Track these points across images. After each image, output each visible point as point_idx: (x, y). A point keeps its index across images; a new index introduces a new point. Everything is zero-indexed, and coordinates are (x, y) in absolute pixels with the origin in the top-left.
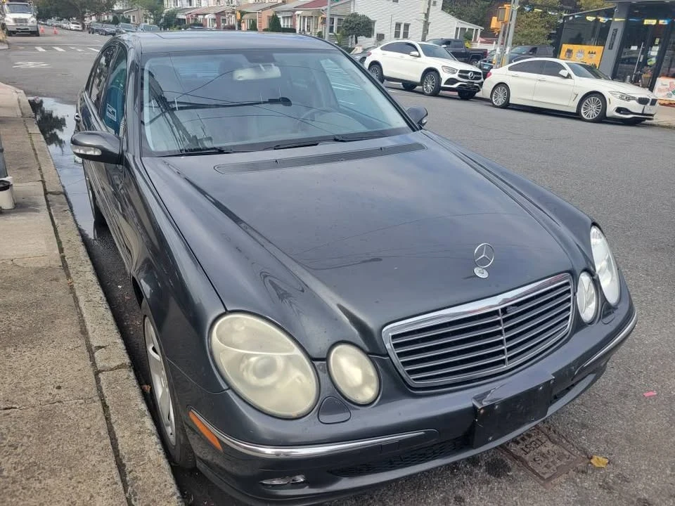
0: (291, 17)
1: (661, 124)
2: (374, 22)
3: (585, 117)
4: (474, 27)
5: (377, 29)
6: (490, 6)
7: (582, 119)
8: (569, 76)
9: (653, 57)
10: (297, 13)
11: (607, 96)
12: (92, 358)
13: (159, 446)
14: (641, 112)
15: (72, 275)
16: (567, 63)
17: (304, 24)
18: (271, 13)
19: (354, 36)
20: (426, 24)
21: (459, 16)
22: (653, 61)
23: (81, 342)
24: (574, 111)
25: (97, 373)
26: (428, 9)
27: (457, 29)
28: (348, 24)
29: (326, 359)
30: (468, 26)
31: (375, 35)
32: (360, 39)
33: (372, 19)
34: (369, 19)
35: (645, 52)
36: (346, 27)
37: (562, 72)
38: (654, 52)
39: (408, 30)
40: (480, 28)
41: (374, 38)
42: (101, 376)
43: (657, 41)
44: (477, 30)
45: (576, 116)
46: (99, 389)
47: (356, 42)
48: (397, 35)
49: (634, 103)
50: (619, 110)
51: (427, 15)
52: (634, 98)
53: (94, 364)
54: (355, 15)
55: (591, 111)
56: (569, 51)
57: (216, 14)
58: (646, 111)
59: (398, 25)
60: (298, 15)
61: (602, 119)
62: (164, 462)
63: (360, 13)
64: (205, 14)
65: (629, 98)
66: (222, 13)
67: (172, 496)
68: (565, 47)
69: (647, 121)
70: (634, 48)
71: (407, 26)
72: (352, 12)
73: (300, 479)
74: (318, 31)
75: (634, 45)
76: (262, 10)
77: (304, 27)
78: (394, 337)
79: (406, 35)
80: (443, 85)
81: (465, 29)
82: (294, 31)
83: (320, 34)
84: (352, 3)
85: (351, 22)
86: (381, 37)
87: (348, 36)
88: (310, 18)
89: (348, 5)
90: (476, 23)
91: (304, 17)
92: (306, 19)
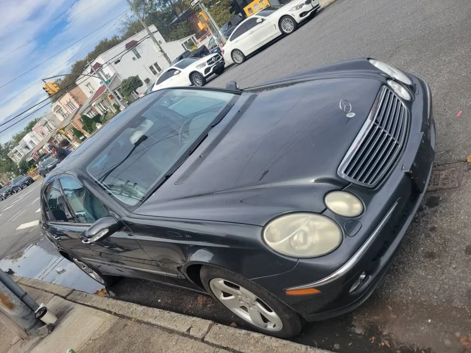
0: (91, 110)
1: (326, 5)
2: (137, 76)
3: (288, 32)
4: (190, 37)
5: (142, 79)
6: (188, 21)
7: (288, 34)
8: (263, 20)
10: (93, 105)
11: (290, 13)
12: (192, 337)
13: (274, 338)
14: (312, 8)
15: (131, 316)
16: (257, 15)
17: (102, 108)
18: (79, 116)
19: (134, 92)
20: (165, 55)
21: (177, 38)
23: (176, 337)
24: (281, 33)
25: (203, 340)
26: (160, 47)
27: (182, 45)
29: (327, 208)
30: (186, 39)
31: (144, 82)
32: (137, 90)
33: (135, 75)
34: (133, 77)
36: (125, 90)
37: (258, 21)
39: (158, 66)
40: (194, 35)
41: (145, 84)
42: (206, 339)
44: (193, 38)
45: (284, 35)
46: (213, 345)
47: (137, 93)
48: (155, 73)
49: (305, 6)
50: (301, 15)
51: (162, 51)
52: (303, 4)
53: (196, 339)
54: (125, 81)
55: (289, 27)
56: (250, 9)
57: (48, 142)
58: (314, 6)
59: (151, 68)
61: (297, 26)
62: (285, 342)
63: (127, 78)
64: (42, 147)
65: (301, 6)
66: (52, 138)
67: (307, 350)
68: (246, 9)
69: (318, 10)
71: (156, 64)
72: (122, 81)
73: (363, 276)
74: (112, 104)
76: (73, 119)
77: (103, 109)
78: (345, 172)
79: (159, 69)
80: (205, 76)
81: (186, 42)
82: (99, 115)
83: (114, 105)
84: (118, 76)
85: (125, 86)
86: (147, 81)
87: (130, 94)
88: (102, 102)
89: (116, 79)
90: (189, 35)
91: (99, 104)
92: (101, 104)
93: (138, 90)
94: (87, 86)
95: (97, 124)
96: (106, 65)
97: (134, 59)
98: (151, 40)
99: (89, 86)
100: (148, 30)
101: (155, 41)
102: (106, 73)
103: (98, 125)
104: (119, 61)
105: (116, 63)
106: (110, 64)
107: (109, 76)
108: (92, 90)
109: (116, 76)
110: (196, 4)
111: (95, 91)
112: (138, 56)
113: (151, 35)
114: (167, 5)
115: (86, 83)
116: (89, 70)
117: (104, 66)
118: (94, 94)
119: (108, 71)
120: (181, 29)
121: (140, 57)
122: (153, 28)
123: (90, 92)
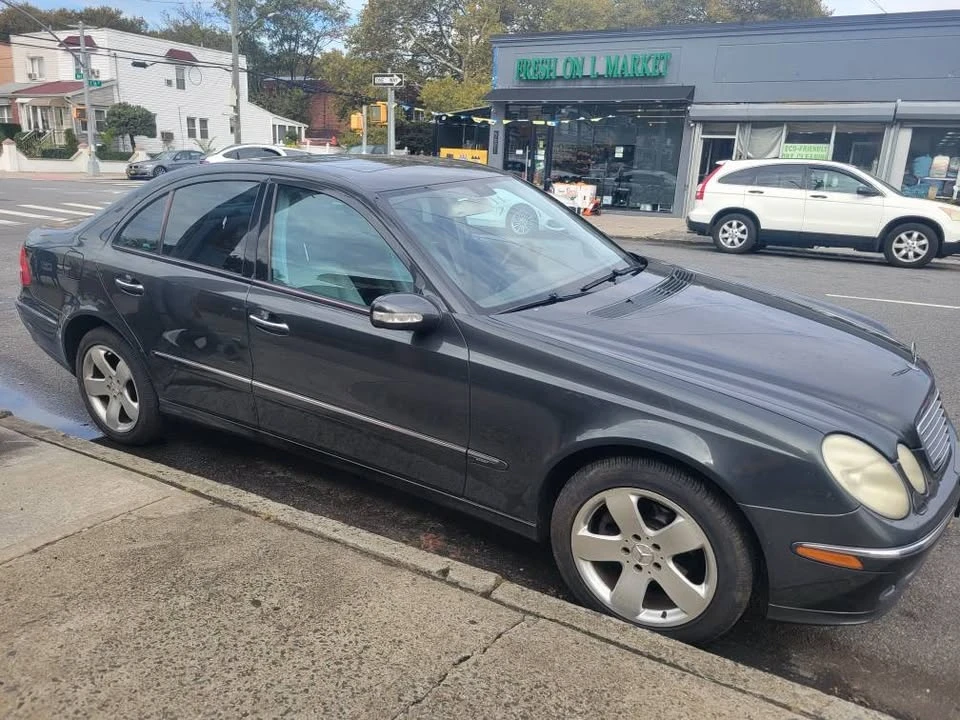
0: (8, 107)
2: (155, 115)
4: (296, 124)
5: (161, 126)
6: (307, 98)
9: (540, 161)
10: (19, 100)
11: (537, 210)
12: (454, 585)
17: (35, 118)
19: (128, 137)
20: (237, 119)
21: (271, 109)
22: (541, 166)
23: (408, 573)
24: (504, 226)
25: (486, 595)
26: (237, 101)
27: (274, 126)
28: (115, 119)
30: (288, 123)
31: (159, 135)
32: (137, 139)
33: (152, 110)
34: (147, 112)
35: (532, 156)
36: (115, 122)
38: (541, 155)
39: (206, 127)
40: (304, 126)
41: (158, 140)
42: (494, 596)
43: (541, 144)
44: (300, 128)
47: (133, 144)
48: (192, 134)
51: (236, 109)
54: (125, 106)
56: (449, 156)
59: (191, 121)
60: (22, 104)
61: (537, 233)
63: (133, 102)
68: (444, 151)
70: (520, 152)
71: (204, 122)
72: (117, 102)
74: (65, 128)
75: (519, 149)
77: (37, 123)
79: (204, 135)
81: (285, 127)
82: (18, 128)
83: (69, 133)
84: (115, 89)
85: (120, 116)
86: (168, 137)
87: (117, 135)
88: (44, 108)
89: (109, 91)
90: (294, 118)
91: (35, 108)
92: (39, 110)
93: (140, 140)
94: (32, 59)
95: (8, 140)
96: (105, 52)
97: (169, 83)
98: (228, 77)
99: (36, 63)
100: (235, 60)
101: (236, 83)
102: (94, 66)
103: (9, 144)
104: (143, 65)
105: (136, 64)
106: (115, 56)
107: (98, 77)
108: (36, 72)
109: (112, 85)
110: (385, 84)
111: (40, 80)
112: (181, 85)
113: (235, 68)
114: (286, 45)
115: (34, 53)
116: (63, 35)
117: (100, 51)
118: (34, 84)
119: (101, 65)
120: (287, 101)
121: (184, 88)
122: (243, 62)
123: (30, 76)
